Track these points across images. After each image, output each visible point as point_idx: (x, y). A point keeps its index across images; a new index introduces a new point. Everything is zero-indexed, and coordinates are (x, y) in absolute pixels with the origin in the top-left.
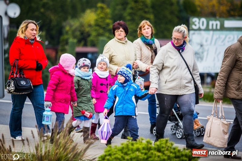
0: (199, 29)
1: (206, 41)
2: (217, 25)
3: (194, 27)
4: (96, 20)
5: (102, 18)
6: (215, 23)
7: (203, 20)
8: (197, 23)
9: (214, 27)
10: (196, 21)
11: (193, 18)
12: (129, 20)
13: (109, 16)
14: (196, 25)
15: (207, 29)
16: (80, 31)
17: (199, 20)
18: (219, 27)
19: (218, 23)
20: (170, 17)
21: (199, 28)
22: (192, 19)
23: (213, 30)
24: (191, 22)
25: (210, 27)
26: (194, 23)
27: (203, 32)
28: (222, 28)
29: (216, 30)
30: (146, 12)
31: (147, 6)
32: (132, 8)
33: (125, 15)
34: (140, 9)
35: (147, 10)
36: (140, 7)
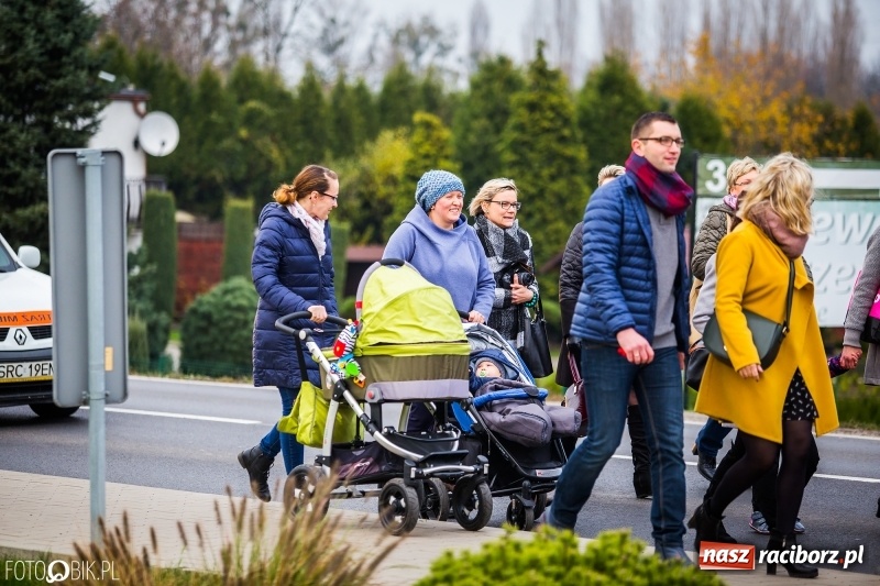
3: (710, 186)
4: (411, 162)
5: (427, 156)
8: (718, 175)
10: (716, 169)
11: (709, 160)
12: (513, 164)
13: (450, 151)
14: (716, 182)
16: (360, 195)
17: (727, 165)
22: (706, 164)
24: (700, 171)
26: (710, 175)
30: (562, 140)
31: (567, 122)
32: (521, 128)
33: (500, 147)
34: (547, 131)
35: (566, 132)
36: (546, 124)
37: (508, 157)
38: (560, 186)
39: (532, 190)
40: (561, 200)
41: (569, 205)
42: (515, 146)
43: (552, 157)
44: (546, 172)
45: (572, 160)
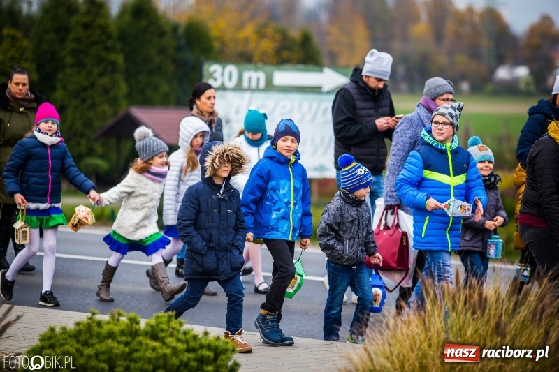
0: (223, 88)
1: (237, 112)
2: (258, 80)
3: (212, 82)
6: (254, 76)
7: (232, 68)
8: (217, 75)
9: (254, 85)
10: (215, 71)
11: (211, 65)
13: (29, 55)
14: (215, 79)
15: (239, 88)
17: (223, 69)
18: (262, 84)
19: (261, 76)
20: (157, 60)
21: (223, 85)
22: (209, 67)
23: (249, 89)
24: (205, 73)
25: (245, 84)
26: (211, 75)
27: (230, 95)
28: (269, 86)
29: (257, 90)
30: (107, 49)
31: (109, 37)
32: (78, 40)
33: (63, 53)
34: (95, 43)
35: (110, 43)
36: (95, 38)
37: (69, 60)
38: (105, 80)
39: (86, 83)
40: (106, 91)
41: (111, 94)
42: (74, 53)
43: (100, 61)
44: (96, 71)
45: (113, 63)
